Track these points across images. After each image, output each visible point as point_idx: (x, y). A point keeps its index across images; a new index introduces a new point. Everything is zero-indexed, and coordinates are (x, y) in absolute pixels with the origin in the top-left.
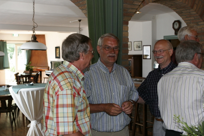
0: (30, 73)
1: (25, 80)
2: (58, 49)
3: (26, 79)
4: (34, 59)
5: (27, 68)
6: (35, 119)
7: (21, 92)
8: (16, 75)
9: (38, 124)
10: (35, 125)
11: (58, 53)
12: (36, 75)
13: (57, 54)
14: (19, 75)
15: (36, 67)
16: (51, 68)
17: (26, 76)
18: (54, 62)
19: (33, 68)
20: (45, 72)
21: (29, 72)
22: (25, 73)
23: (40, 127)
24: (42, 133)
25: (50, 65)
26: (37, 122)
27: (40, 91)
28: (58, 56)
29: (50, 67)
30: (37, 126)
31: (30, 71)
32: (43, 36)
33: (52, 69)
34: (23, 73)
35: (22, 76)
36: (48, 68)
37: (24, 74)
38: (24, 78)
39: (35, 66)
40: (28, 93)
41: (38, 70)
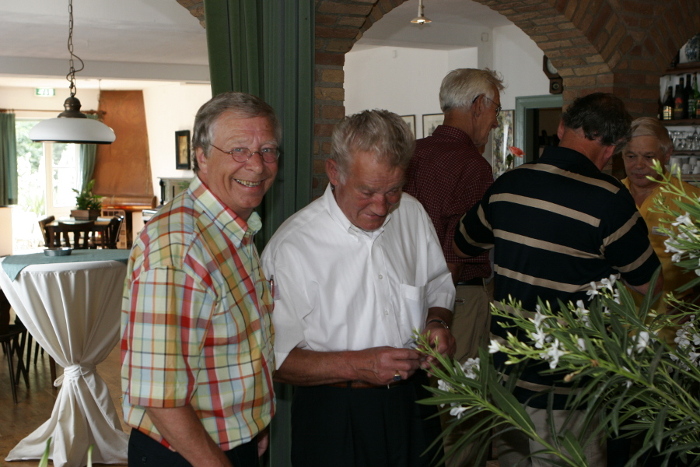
0: (90, 218)
1: (72, 242)
2: (185, 139)
3: (77, 238)
4: (107, 172)
5: (83, 202)
6: (77, 362)
7: (27, 276)
8: (46, 224)
9: (85, 376)
10: (76, 379)
11: (186, 153)
12: (110, 225)
13: (181, 154)
14: (55, 224)
15: (113, 199)
16: (162, 203)
17: (76, 229)
18: (170, 180)
19: (102, 200)
20: (140, 214)
21: (86, 214)
22: (73, 219)
23: (91, 386)
24: (99, 405)
25: (157, 191)
26: (83, 370)
27: (87, 273)
28: (184, 160)
29: (159, 199)
30: (81, 381)
31: (90, 212)
32: (137, 96)
33: (165, 203)
34: (69, 218)
35: (64, 228)
36: (151, 200)
37: (71, 221)
38: (71, 235)
39: (110, 196)
40: (50, 278)
41: (121, 207)
